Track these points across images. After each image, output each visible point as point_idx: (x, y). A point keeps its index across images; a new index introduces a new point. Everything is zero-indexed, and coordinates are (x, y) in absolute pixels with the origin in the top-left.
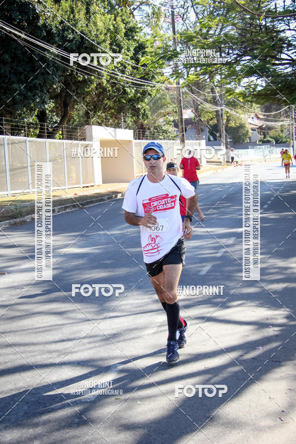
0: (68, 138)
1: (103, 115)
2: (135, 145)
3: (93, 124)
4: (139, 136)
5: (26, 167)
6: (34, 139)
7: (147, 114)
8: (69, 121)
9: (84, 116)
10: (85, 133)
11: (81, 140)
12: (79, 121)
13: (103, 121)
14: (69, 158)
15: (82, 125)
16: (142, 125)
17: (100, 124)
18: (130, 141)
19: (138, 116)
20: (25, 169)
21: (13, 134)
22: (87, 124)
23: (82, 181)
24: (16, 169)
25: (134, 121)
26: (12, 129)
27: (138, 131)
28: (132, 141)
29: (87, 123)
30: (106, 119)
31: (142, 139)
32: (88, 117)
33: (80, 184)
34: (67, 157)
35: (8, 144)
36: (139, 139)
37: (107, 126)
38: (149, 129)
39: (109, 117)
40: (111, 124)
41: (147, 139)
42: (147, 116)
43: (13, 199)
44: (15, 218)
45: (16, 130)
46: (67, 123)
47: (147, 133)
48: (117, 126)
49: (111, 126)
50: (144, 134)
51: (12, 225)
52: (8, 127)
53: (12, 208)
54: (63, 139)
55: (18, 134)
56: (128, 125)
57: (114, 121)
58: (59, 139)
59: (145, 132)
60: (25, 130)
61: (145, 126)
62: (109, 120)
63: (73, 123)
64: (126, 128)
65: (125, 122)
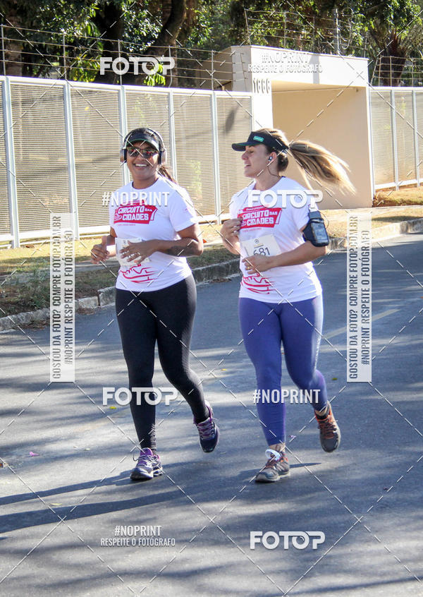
0: (181, 85)
1: (283, 14)
2: (372, 104)
3: (253, 43)
4: (385, 75)
5: (65, 169)
6: (88, 85)
7: (409, 10)
8: (185, 32)
9: (228, 19)
10: (229, 67)
11: (219, 88)
12: (215, 33)
13: (281, 33)
14: (184, 143)
15: (222, 45)
16: (396, 43)
17: (272, 42)
18: (357, 89)
19: (382, 18)
20: (61, 176)
21: (27, 72)
22: (237, 42)
23: (219, 202)
24: (35, 175)
25: (372, 32)
26: (27, 58)
27: (383, 60)
28: (364, 88)
29: (237, 38)
30: (290, 26)
31: (395, 84)
32: (240, 24)
33: (213, 212)
34: (178, 141)
35: (15, 104)
36: (386, 83)
37: (293, 45)
38: (414, 54)
39: (298, 22)
40: (306, 42)
41: (407, 84)
42: (410, 18)
43: (28, 253)
44: (33, 308)
45: (37, 58)
46: (179, 38)
47: (410, 65)
48: (322, 46)
49: (305, 45)
50: (400, 68)
51: (24, 327)
52: (15, 52)
53: (24, 279)
54: (167, 86)
55: (44, 72)
56: (354, 43)
57: (313, 33)
58: (157, 85)
59: (403, 62)
60: (61, 61)
61: (401, 46)
62: (298, 29)
63: (196, 40)
64: (348, 52)
65: (345, 33)
